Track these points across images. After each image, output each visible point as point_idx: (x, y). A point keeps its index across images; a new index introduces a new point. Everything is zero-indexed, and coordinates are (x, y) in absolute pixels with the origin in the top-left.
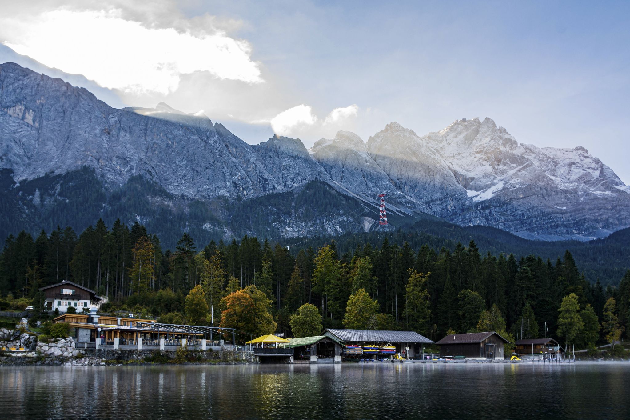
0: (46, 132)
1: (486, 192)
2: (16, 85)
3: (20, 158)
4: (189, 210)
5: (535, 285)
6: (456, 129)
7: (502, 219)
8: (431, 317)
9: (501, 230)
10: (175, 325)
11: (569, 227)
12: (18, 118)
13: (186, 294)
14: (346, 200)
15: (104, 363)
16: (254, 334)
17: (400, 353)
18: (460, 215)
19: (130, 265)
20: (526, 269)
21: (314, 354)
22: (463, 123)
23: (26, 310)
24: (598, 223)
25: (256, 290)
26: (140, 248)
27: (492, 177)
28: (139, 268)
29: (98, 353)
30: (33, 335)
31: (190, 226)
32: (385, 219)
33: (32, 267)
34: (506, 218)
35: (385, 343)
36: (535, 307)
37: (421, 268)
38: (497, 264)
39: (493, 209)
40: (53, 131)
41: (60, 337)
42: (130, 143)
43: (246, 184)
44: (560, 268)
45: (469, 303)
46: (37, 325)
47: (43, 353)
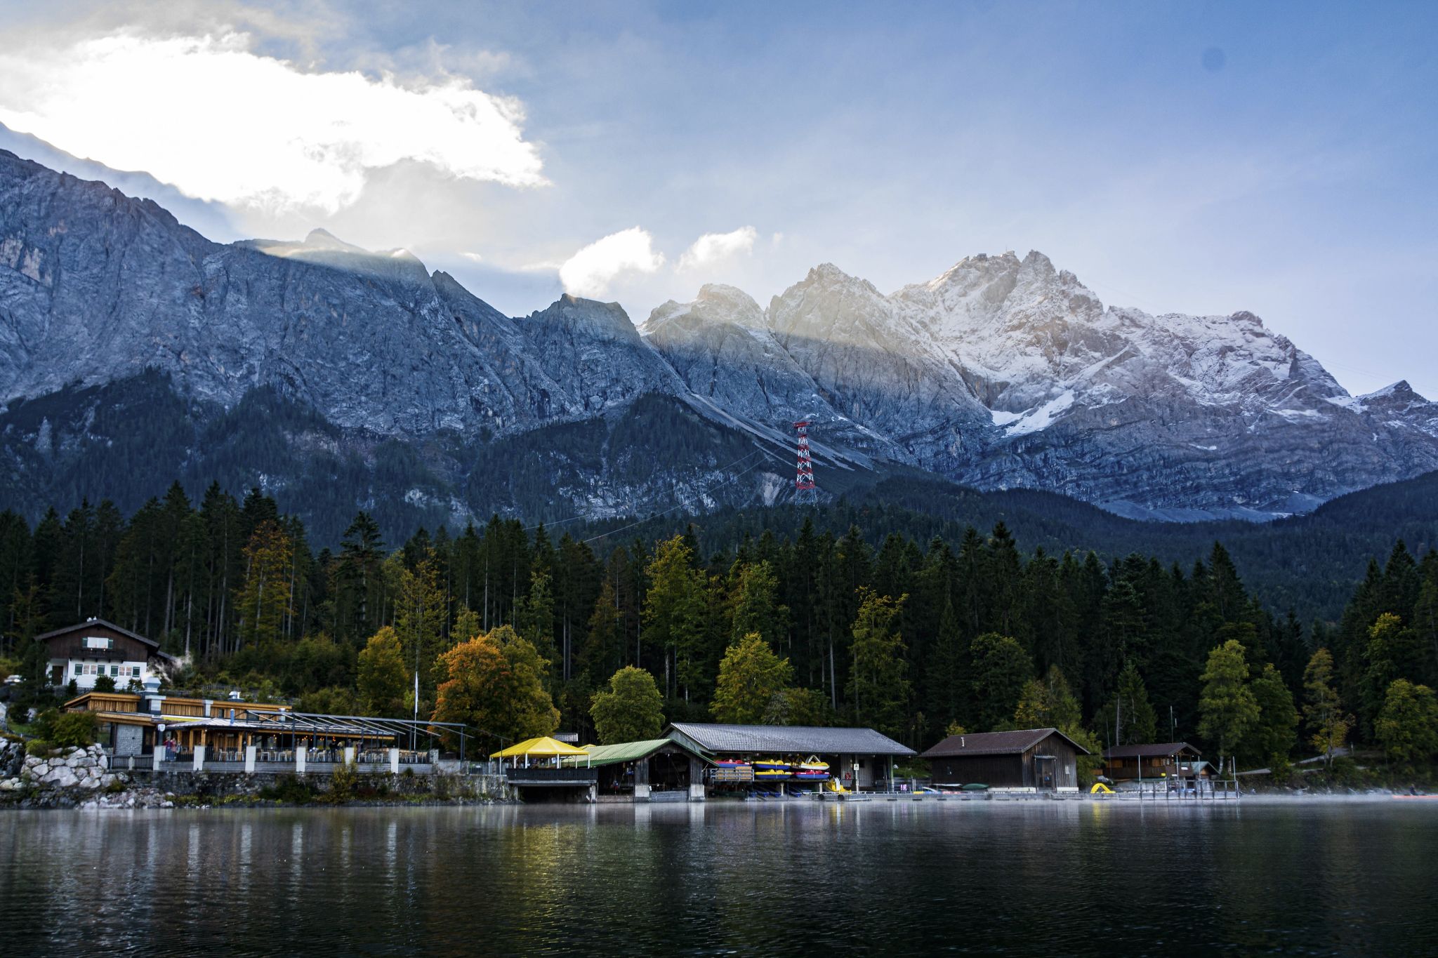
0: (68, 297)
1: (1035, 415)
2: (6, 196)
3: (12, 353)
4: (374, 461)
5: (1145, 620)
6: (964, 278)
7: (1073, 474)
8: (910, 696)
9: (1071, 498)
10: (330, 717)
11: (1226, 490)
12: (9, 266)
13: (361, 647)
14: (723, 435)
15: (169, 803)
16: (509, 736)
17: (840, 778)
18: (976, 466)
19: (238, 583)
20: (1126, 586)
21: (642, 781)
22: (980, 264)
23: (5, 684)
24: (1290, 480)
25: (514, 637)
26: (261, 546)
27: (1048, 381)
28: (258, 591)
29: (157, 779)
30: (15, 740)
31: (376, 495)
32: (810, 476)
33: (24, 588)
34: (1082, 471)
35: (804, 756)
36: (1146, 672)
37: (885, 586)
38: (1060, 574)
39: (1051, 452)
40: (81, 293)
41: (73, 745)
42: (249, 317)
43: (501, 403)
44: (1202, 583)
45: (996, 664)
46: (27, 718)
47: (37, 780)
